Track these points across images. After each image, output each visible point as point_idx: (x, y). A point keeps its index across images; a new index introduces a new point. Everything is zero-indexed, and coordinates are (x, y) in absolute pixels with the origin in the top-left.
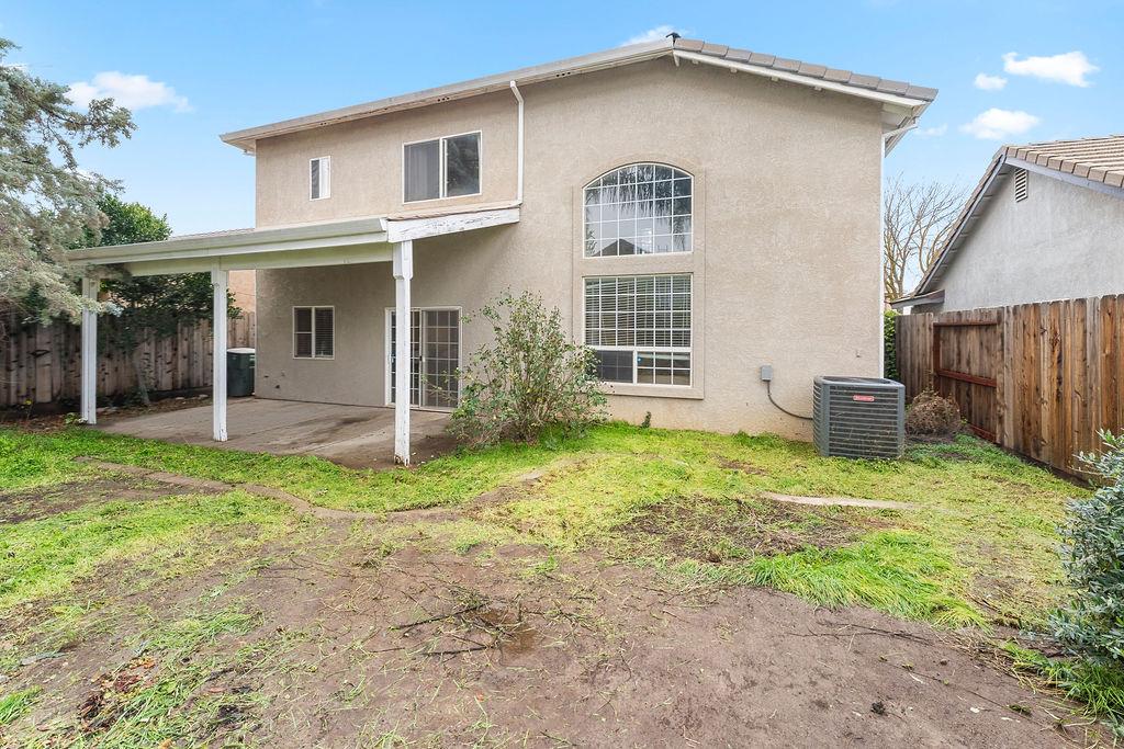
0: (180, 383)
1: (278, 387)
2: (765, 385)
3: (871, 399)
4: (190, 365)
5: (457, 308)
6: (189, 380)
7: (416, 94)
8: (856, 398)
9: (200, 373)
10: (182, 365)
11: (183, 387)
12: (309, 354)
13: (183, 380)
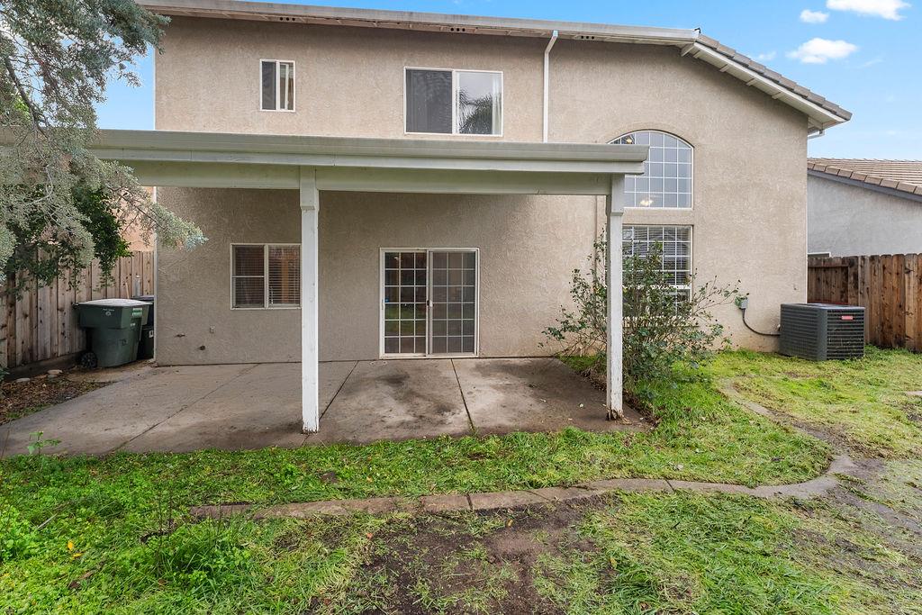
0: (19, 355)
1: (203, 348)
2: (741, 312)
3: (851, 318)
4: (34, 327)
5: (474, 250)
6: (31, 350)
7: (446, 17)
8: (843, 318)
9: (47, 339)
10: (22, 327)
11: (24, 362)
12: (261, 302)
13: (24, 353)
